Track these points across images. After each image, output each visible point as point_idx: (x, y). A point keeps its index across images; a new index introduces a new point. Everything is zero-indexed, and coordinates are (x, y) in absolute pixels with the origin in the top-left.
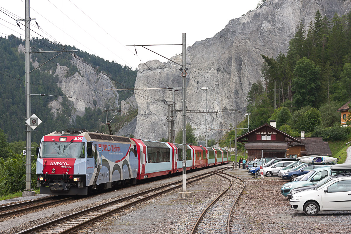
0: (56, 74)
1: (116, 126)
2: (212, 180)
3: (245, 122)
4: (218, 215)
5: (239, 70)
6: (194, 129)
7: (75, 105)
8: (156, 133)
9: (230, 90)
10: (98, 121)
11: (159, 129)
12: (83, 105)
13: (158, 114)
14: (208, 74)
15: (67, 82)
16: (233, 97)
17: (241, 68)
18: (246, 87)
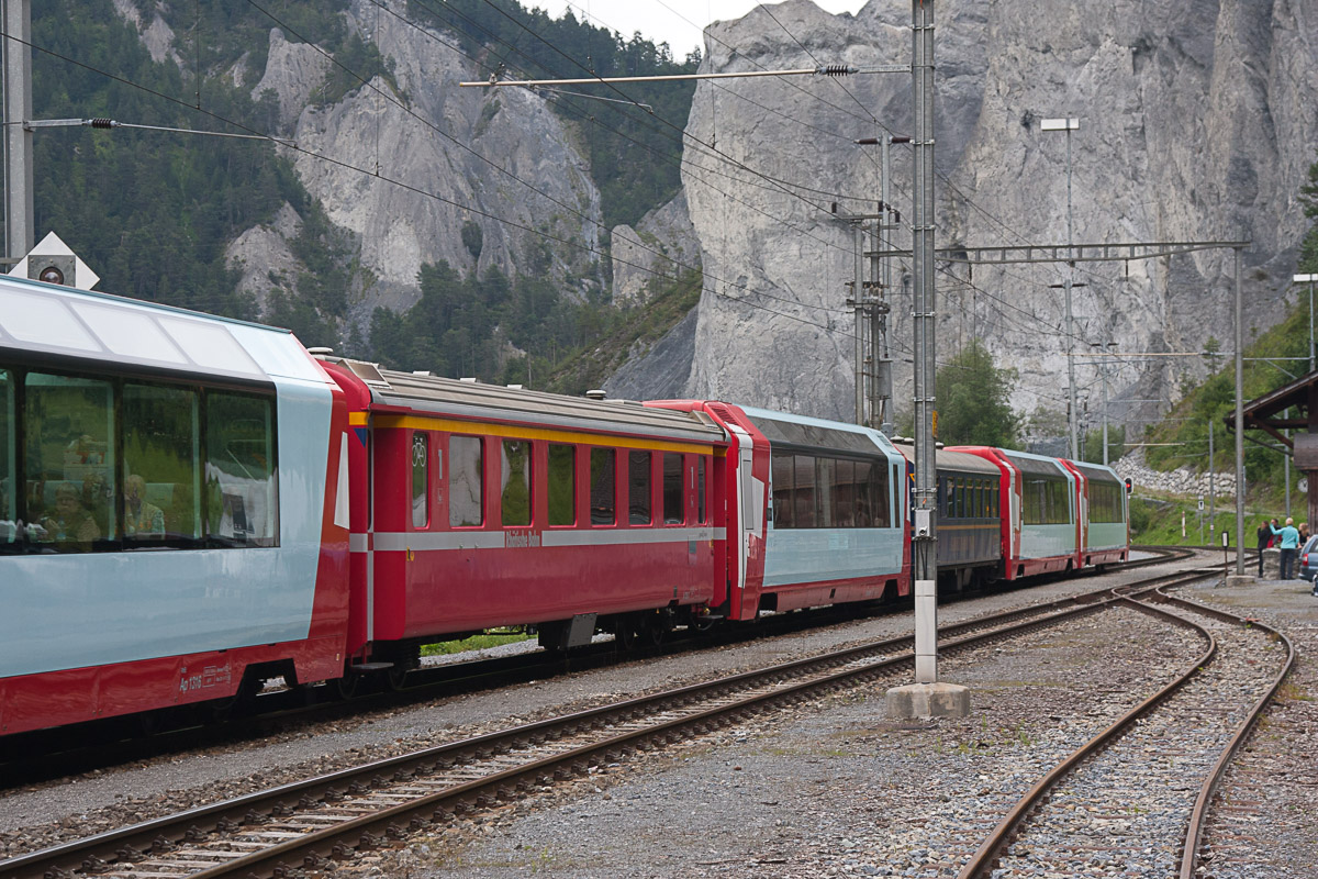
0: (266, 84)
1: (583, 361)
2: (1101, 630)
3: (1291, 330)
4: (1124, 813)
5: (1256, 44)
6: (1009, 372)
7: (369, 252)
8: (802, 397)
9: (1206, 156)
10: (488, 336)
11: (818, 376)
12: (412, 251)
13: (808, 295)
14: (1085, 69)
15: (324, 131)
16: (1222, 193)
17: (1271, 33)
18: (1298, 140)
